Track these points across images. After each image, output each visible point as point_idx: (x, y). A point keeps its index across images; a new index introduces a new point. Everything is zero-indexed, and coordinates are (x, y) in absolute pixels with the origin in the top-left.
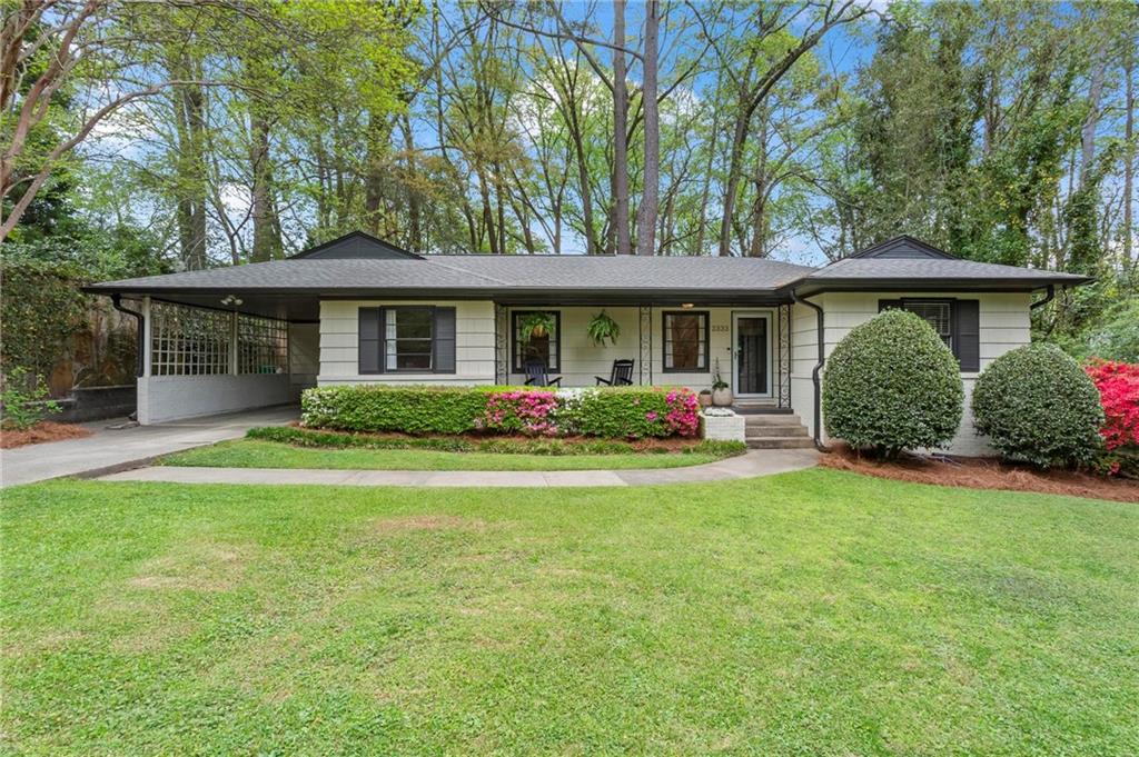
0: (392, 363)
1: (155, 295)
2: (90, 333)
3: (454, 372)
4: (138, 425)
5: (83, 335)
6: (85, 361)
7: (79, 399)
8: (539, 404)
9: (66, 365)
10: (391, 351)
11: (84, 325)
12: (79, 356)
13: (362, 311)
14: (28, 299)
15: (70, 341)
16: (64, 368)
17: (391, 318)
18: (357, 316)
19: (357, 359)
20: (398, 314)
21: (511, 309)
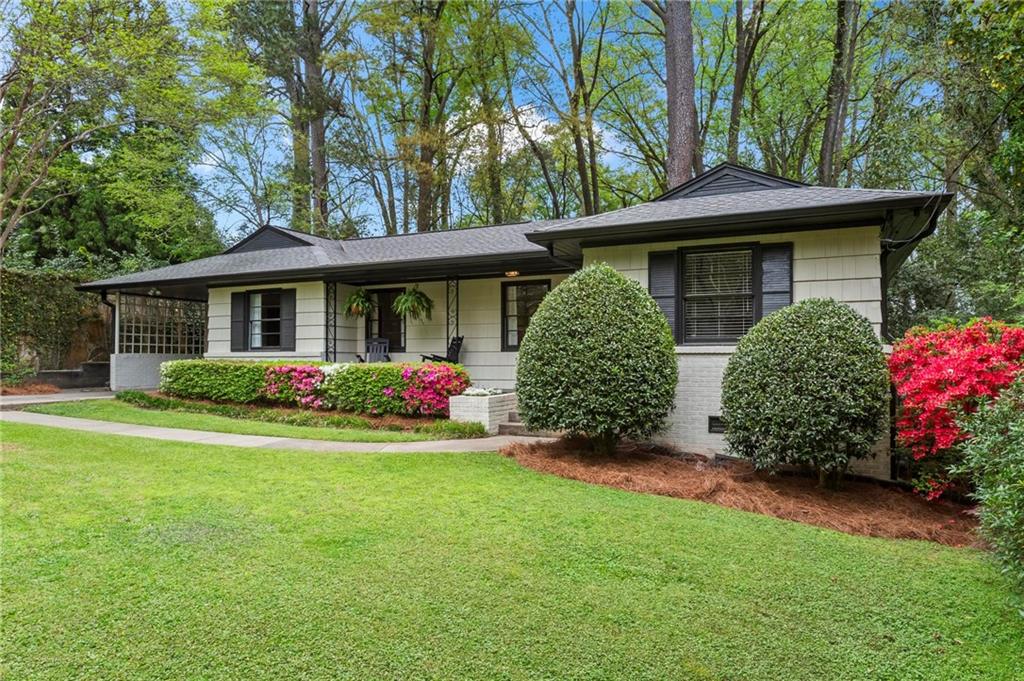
0: (257, 342)
1: (124, 290)
2: (102, 321)
3: (294, 349)
4: (110, 390)
5: (97, 322)
6: (98, 342)
7: (85, 370)
8: (306, 378)
9: (82, 345)
10: (257, 330)
11: (96, 316)
12: (92, 339)
13: (234, 296)
14: (51, 297)
15: (84, 328)
16: (80, 347)
17: (258, 301)
18: (230, 301)
19: (229, 338)
20: (262, 297)
21: (364, 288)
